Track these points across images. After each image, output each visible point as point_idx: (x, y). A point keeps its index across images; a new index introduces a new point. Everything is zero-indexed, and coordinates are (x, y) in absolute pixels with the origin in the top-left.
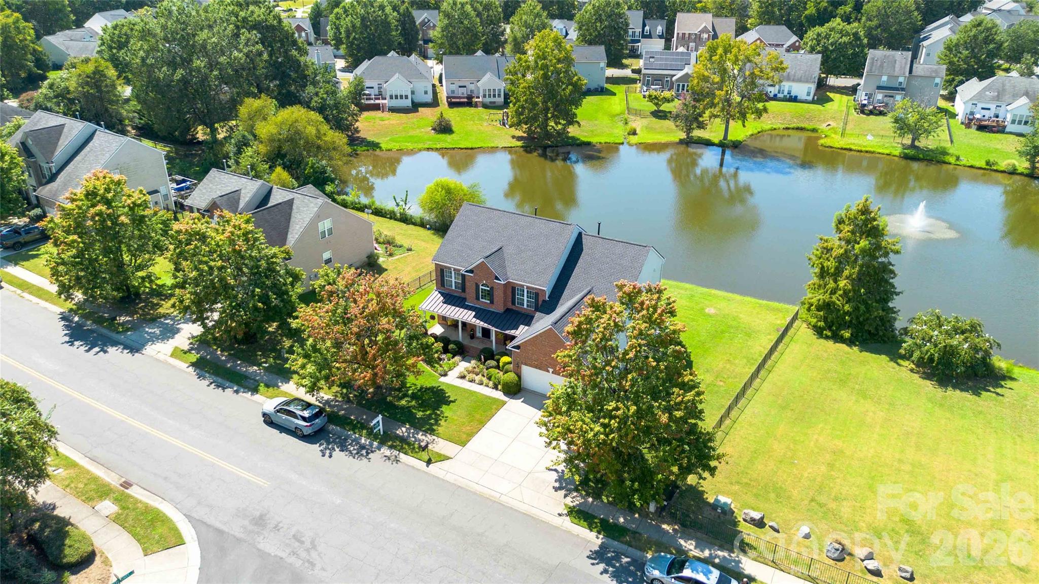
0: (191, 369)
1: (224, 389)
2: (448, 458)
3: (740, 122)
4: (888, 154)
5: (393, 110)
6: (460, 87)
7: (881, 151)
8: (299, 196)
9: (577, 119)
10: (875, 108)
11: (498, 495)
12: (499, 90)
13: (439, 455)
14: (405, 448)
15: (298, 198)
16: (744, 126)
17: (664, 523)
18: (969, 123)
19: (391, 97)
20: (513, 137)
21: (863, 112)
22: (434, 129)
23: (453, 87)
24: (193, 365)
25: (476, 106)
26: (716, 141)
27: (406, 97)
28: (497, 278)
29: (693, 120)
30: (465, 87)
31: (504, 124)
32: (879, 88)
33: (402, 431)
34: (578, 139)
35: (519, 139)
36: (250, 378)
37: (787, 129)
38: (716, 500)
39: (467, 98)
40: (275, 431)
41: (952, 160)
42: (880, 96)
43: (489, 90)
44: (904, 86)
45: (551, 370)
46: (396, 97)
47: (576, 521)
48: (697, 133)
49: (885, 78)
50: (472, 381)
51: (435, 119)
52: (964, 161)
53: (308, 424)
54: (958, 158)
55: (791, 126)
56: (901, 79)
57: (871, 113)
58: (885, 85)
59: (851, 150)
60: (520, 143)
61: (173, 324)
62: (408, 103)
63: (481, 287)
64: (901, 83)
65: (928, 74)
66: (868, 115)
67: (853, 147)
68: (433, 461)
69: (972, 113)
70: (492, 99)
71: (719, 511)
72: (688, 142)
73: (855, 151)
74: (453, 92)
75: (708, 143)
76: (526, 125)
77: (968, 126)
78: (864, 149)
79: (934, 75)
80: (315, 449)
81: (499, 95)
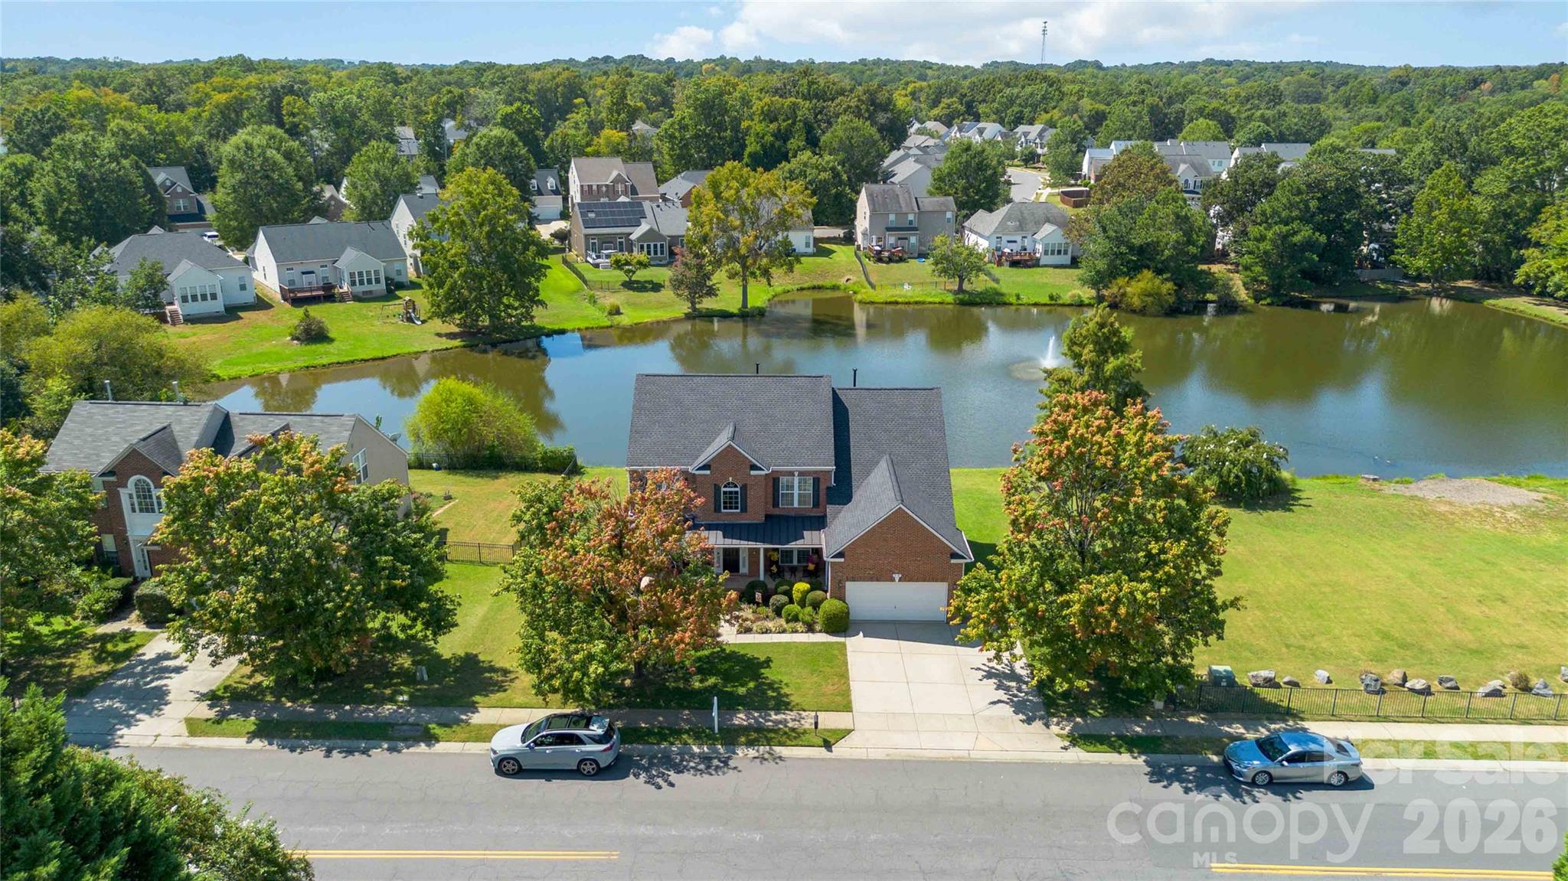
0: (257, 743)
1: (365, 752)
2: (849, 732)
3: (765, 281)
4: (940, 303)
5: (191, 320)
6: (303, 273)
7: (931, 300)
8: (298, 419)
9: (540, 298)
10: (893, 253)
11: (965, 754)
12: (376, 272)
13: (834, 731)
14: (772, 738)
15: (295, 422)
16: (769, 284)
17: (1188, 715)
18: (1000, 260)
19: (184, 299)
20: (439, 335)
21: (880, 260)
22: (295, 338)
23: (295, 274)
24: (253, 735)
25: (342, 299)
26: (736, 311)
27: (214, 297)
28: (754, 467)
29: (698, 286)
30: (312, 272)
31: (410, 320)
32: (888, 229)
33: (740, 719)
34: (544, 328)
35: (451, 336)
36: (397, 724)
37: (802, 289)
38: (1211, 672)
39: (323, 288)
40: (535, 782)
41: (1013, 300)
42: (892, 240)
43: (360, 274)
44: (915, 225)
45: (897, 577)
46: (194, 298)
47: (1091, 748)
48: (707, 304)
49: (892, 217)
50: (767, 631)
51: (296, 322)
52: (1025, 300)
53: (608, 745)
54: (1018, 297)
55: (806, 285)
56: (911, 217)
57: (890, 260)
58: (894, 225)
59: (897, 303)
60: (457, 343)
61: (136, 684)
62: (218, 306)
63: (723, 489)
64: (911, 222)
65: (937, 209)
66: (887, 263)
67: (900, 300)
68: (833, 741)
69: (998, 249)
70: (366, 287)
71: (1224, 684)
72: (695, 315)
73: (902, 303)
74: (291, 282)
75: (725, 315)
76: (460, 313)
77: (1000, 264)
78: (912, 300)
79: (944, 208)
80: (634, 786)
81: (378, 281)
